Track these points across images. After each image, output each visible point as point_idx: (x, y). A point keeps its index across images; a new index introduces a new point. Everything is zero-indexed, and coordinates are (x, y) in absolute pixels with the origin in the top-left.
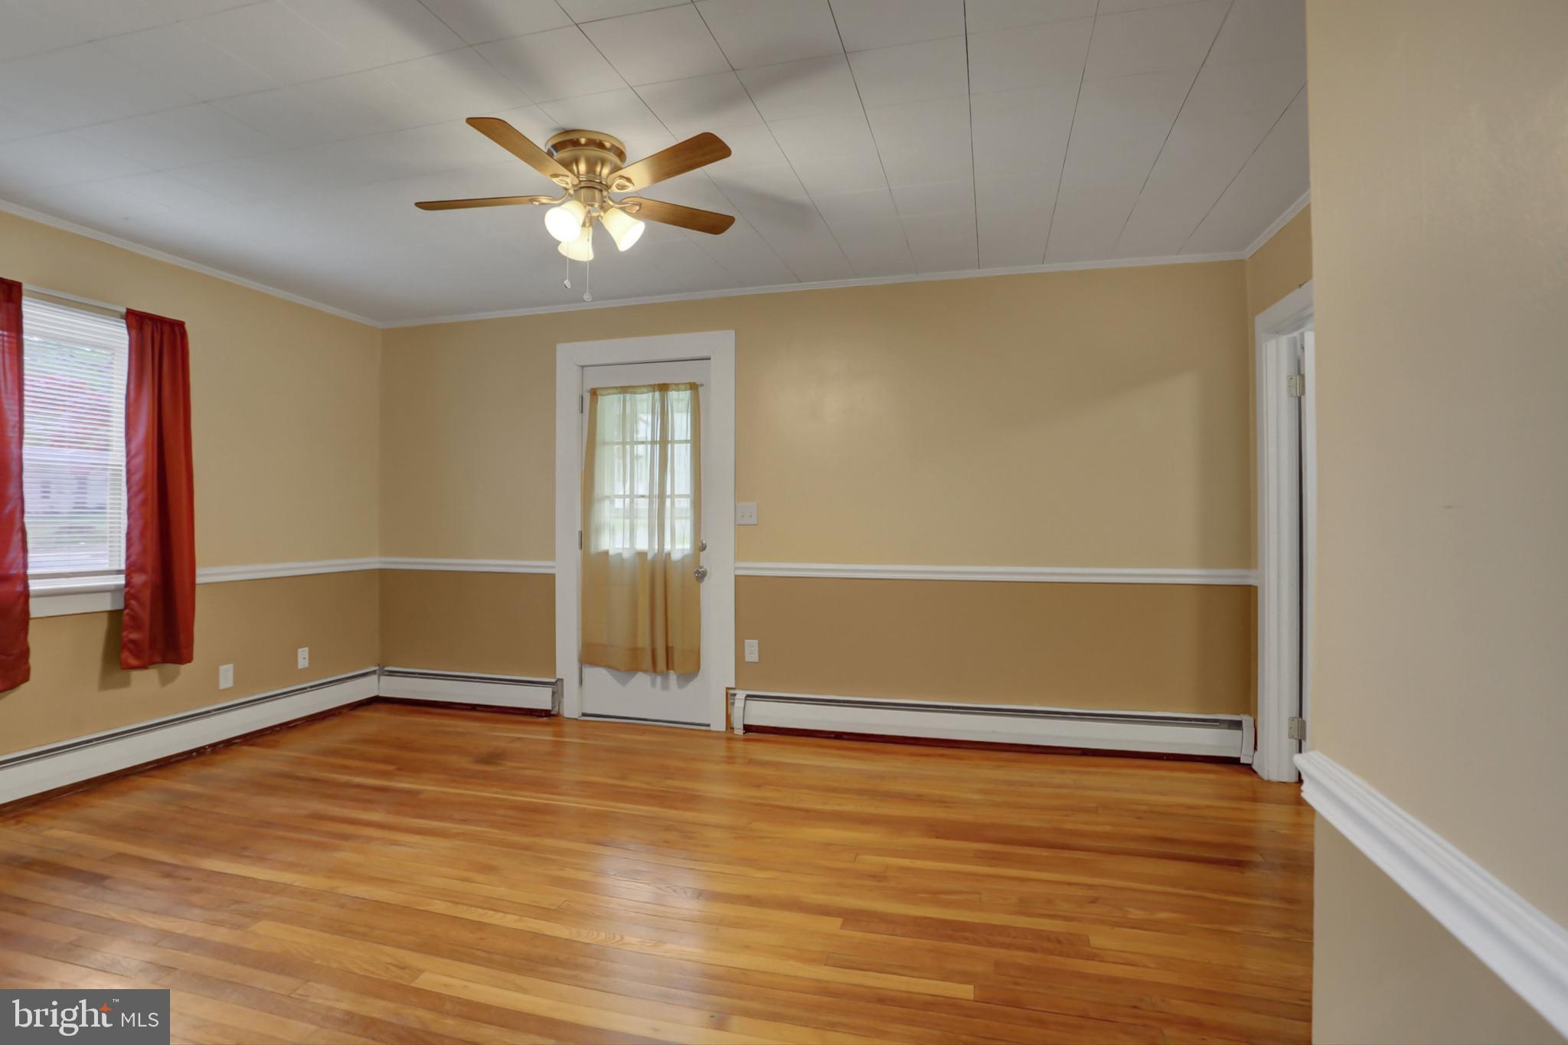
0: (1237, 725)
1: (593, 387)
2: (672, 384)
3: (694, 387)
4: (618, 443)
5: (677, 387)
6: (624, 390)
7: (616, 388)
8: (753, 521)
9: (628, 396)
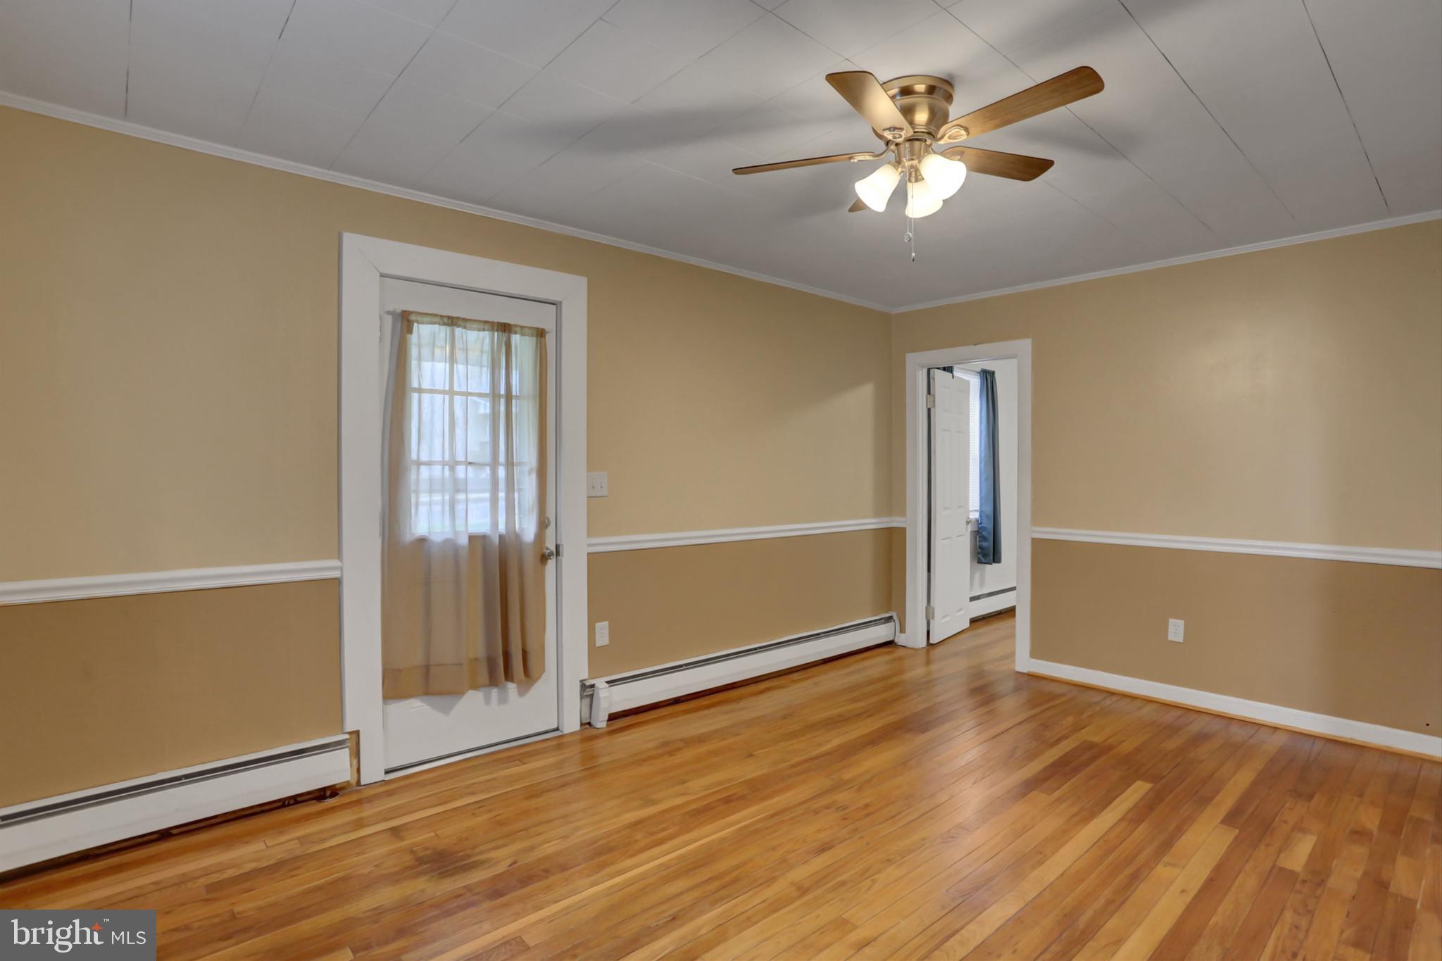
0: (889, 619)
1: (405, 309)
2: (516, 326)
3: (540, 334)
4: (443, 392)
5: (523, 330)
6: (452, 322)
7: (442, 317)
8: (605, 492)
9: (458, 331)
